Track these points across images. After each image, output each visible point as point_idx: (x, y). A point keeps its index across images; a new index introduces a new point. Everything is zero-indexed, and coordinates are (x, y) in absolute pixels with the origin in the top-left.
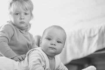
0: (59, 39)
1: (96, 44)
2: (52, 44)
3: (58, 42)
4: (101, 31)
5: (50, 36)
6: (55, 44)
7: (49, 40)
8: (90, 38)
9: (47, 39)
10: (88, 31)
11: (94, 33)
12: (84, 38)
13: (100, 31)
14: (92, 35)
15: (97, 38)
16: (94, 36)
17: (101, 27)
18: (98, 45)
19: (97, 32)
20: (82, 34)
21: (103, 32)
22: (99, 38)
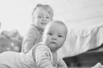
0: (60, 33)
1: (89, 44)
2: (53, 39)
3: (59, 36)
4: (94, 32)
5: (51, 31)
6: (56, 39)
7: (51, 35)
8: (83, 38)
9: (49, 34)
10: (81, 32)
11: (87, 33)
12: (76, 37)
13: (92, 31)
14: (85, 35)
15: (89, 38)
16: (87, 36)
17: (94, 28)
18: (90, 45)
19: (89, 32)
20: (74, 34)
21: (95, 33)
22: (92, 39)
